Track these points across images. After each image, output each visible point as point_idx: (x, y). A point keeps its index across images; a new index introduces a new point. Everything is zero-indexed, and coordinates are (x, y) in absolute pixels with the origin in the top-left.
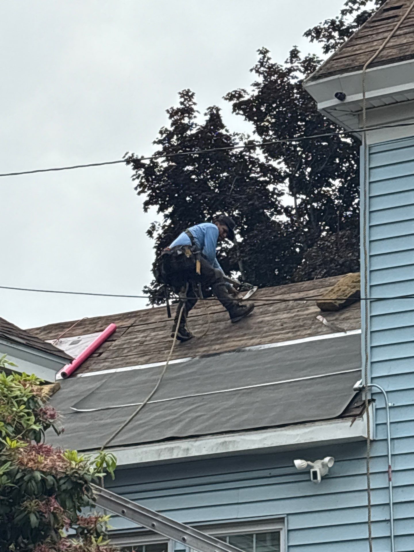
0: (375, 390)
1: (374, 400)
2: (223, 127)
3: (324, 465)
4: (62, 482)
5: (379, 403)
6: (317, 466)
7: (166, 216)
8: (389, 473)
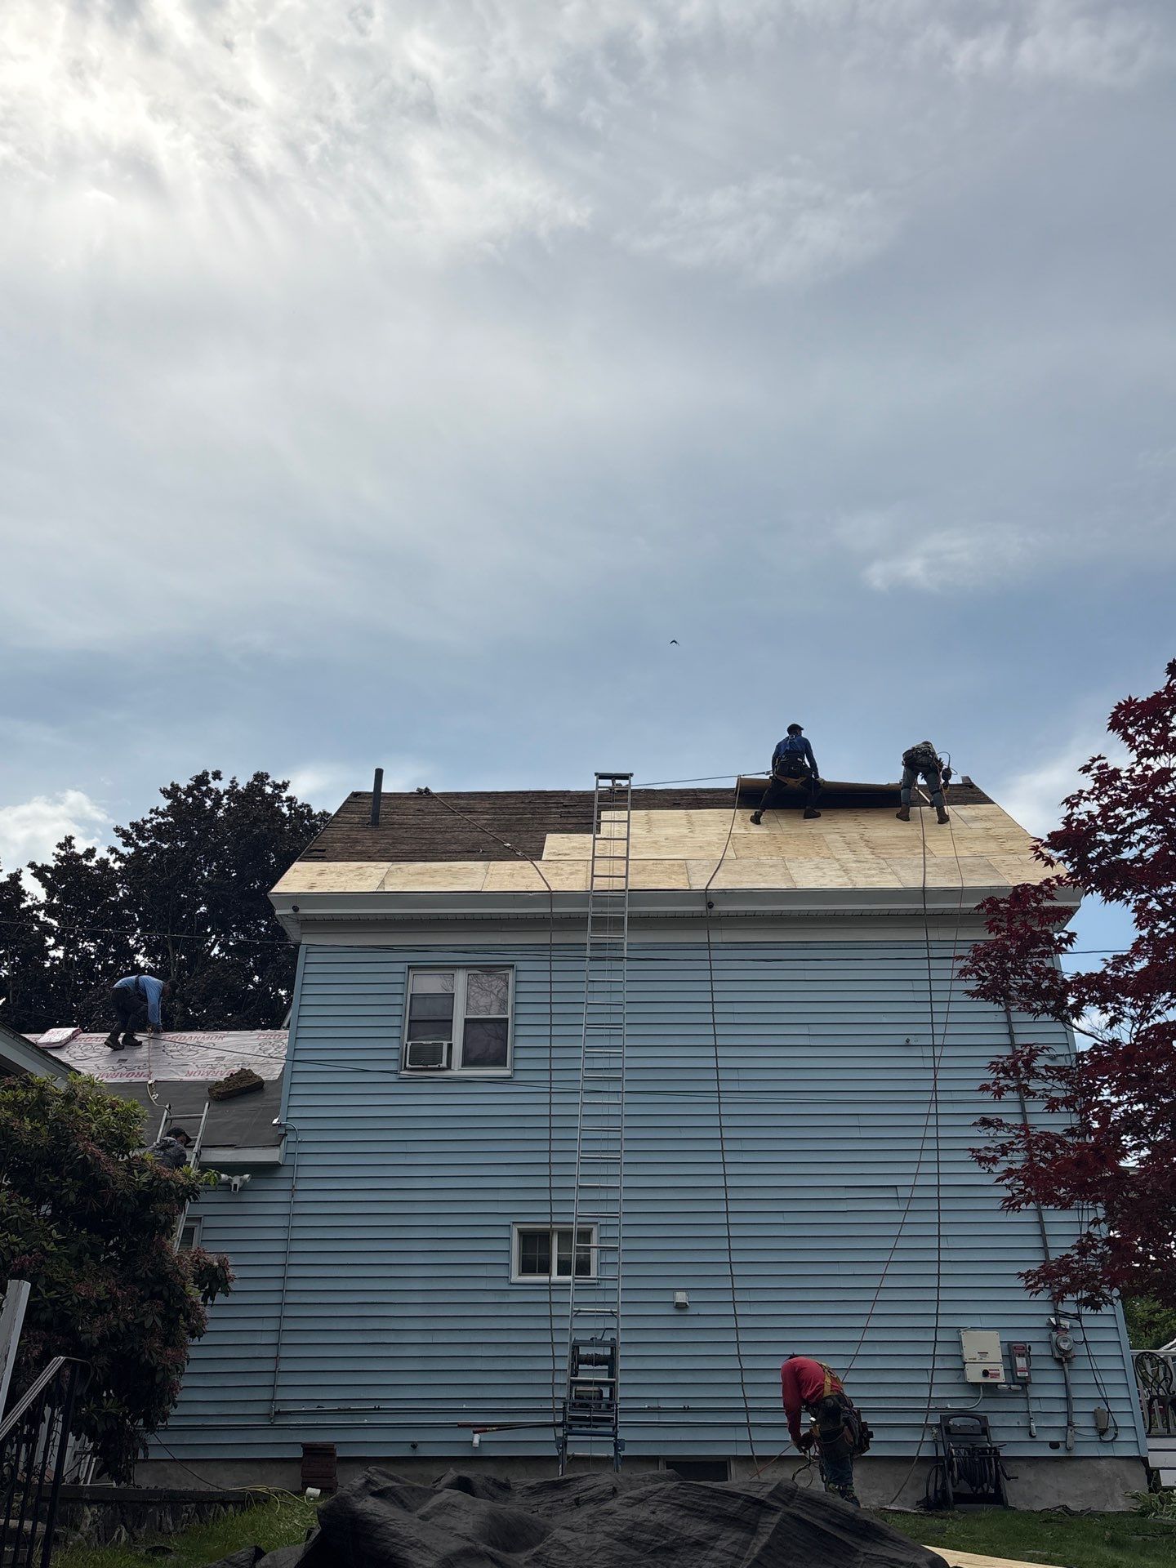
0: (291, 1127)
1: (286, 1135)
3: (243, 1180)
5: (290, 1137)
6: (236, 1180)
8: (293, 1191)
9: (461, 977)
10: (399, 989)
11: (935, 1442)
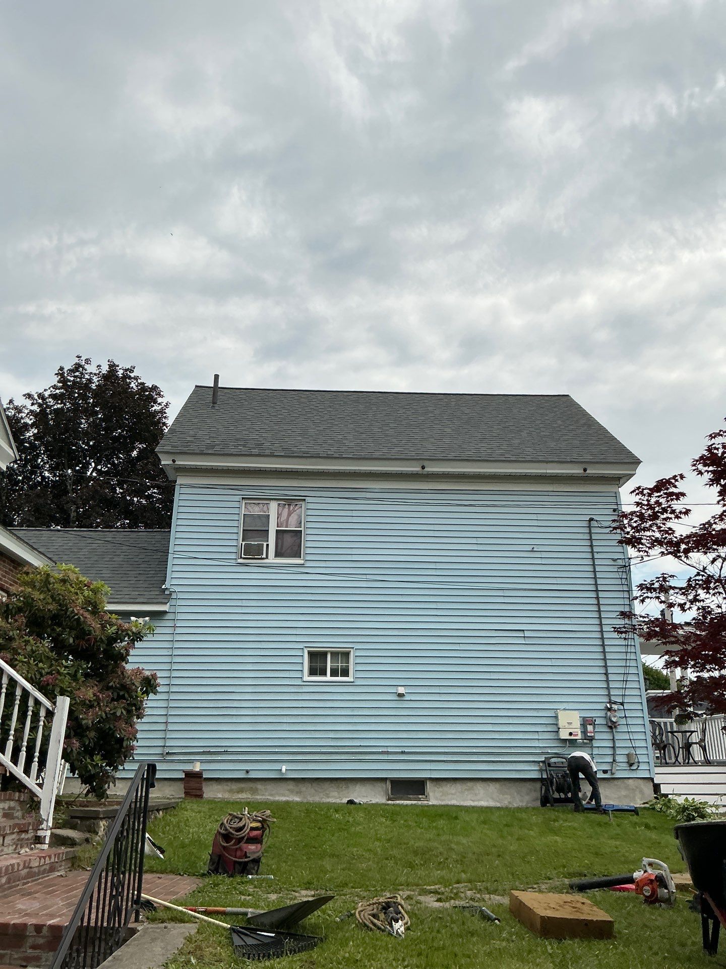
0: (171, 590)
1: (170, 595)
3: (144, 620)
5: (173, 596)
6: (141, 621)
8: (175, 627)
9: (274, 505)
10: (236, 511)
11: (541, 771)
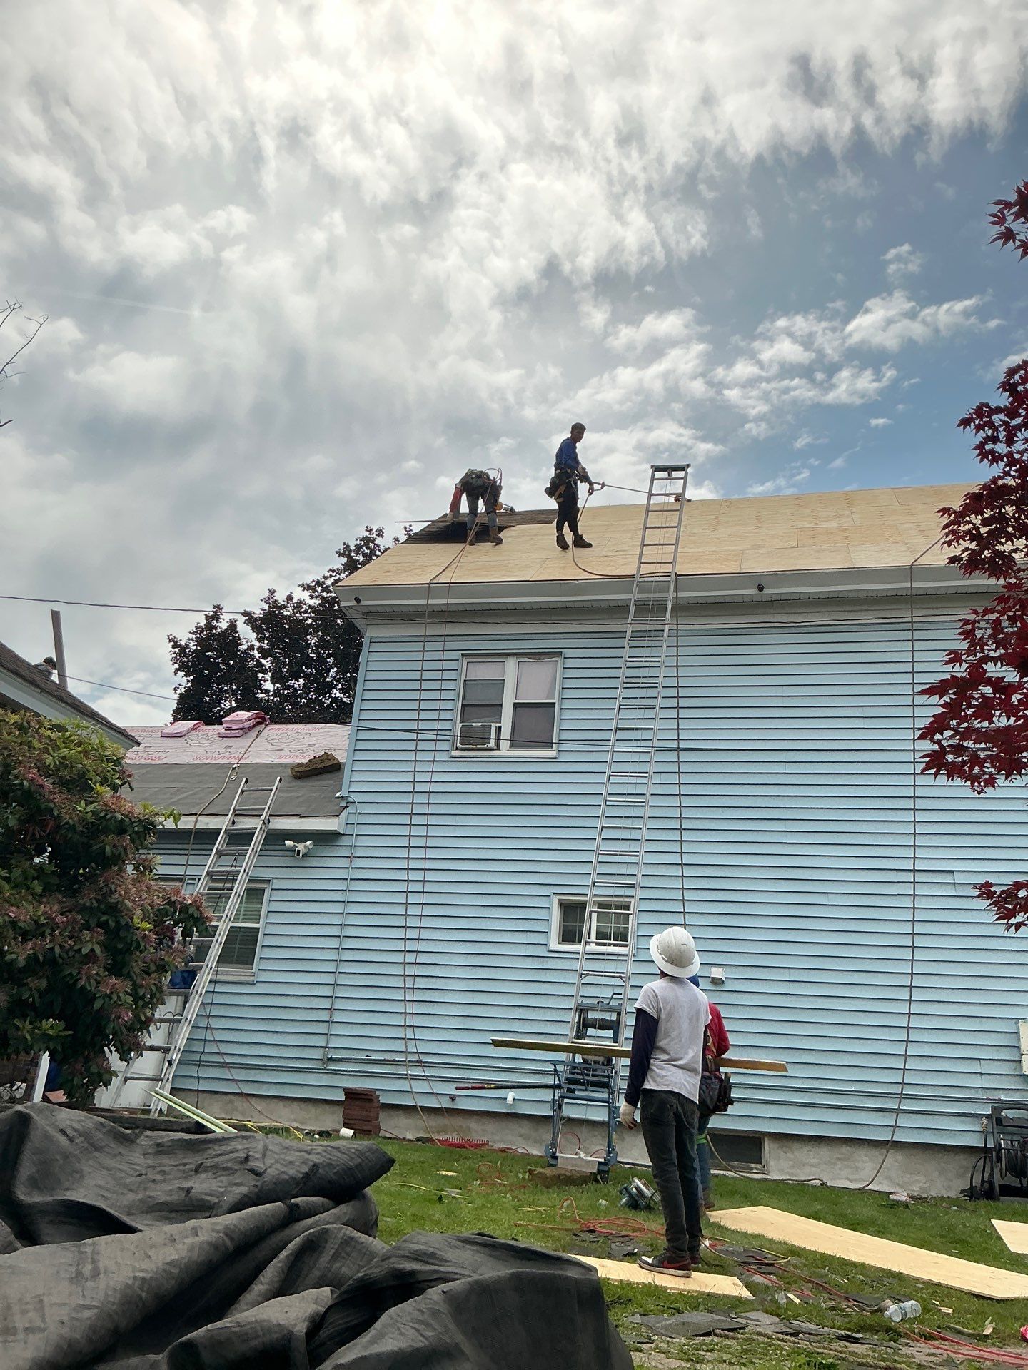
0: (350, 800)
1: (348, 807)
2: (237, 632)
3: (305, 846)
4: (135, 824)
5: (351, 809)
6: (301, 847)
7: (188, 681)
8: (351, 858)
9: (511, 664)
10: (453, 675)
11: (984, 1133)
